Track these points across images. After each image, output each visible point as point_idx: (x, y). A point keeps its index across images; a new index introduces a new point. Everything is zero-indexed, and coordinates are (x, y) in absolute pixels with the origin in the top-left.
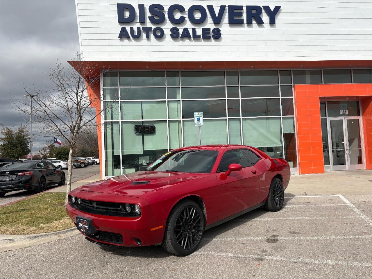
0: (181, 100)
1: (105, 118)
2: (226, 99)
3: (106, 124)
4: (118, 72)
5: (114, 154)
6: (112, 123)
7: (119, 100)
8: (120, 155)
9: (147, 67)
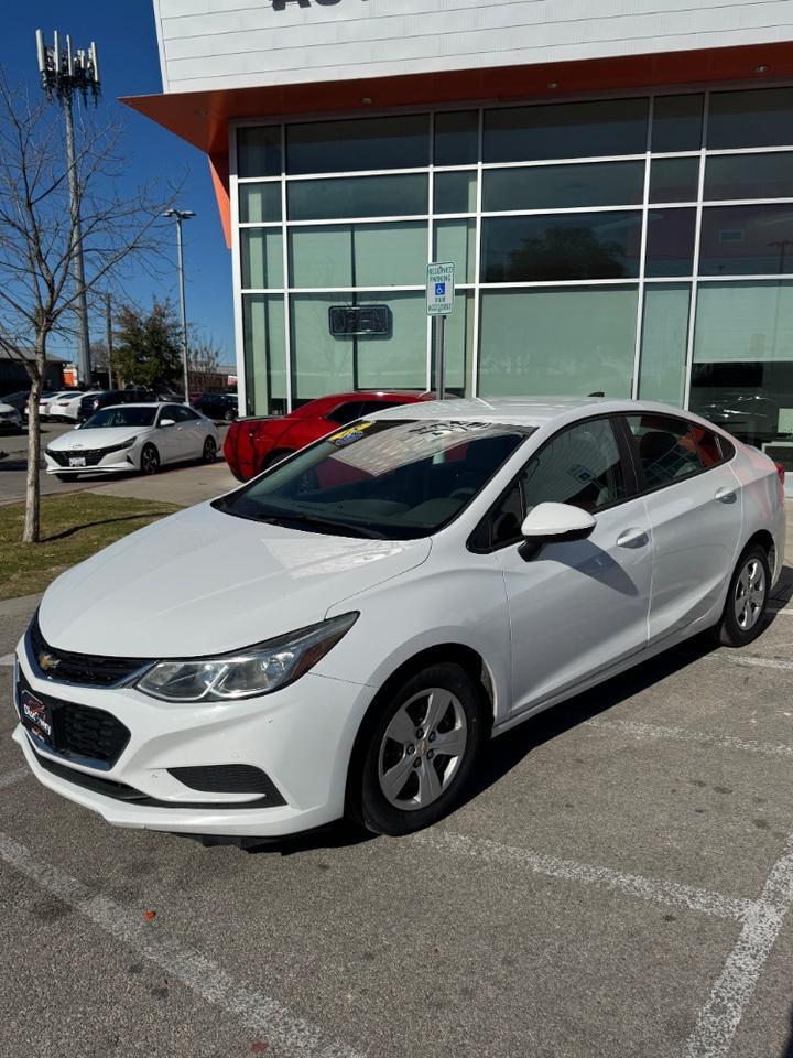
0: (478, 214)
1: (245, 283)
2: (645, 206)
3: (247, 300)
4: (279, 126)
5: (273, 396)
6: (266, 298)
7: (284, 223)
8: (286, 400)
9: (368, 100)
